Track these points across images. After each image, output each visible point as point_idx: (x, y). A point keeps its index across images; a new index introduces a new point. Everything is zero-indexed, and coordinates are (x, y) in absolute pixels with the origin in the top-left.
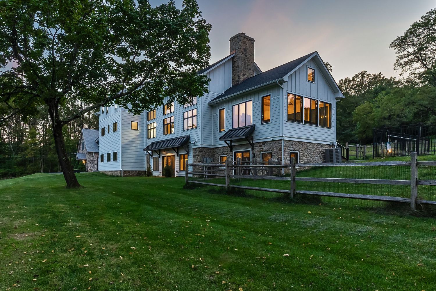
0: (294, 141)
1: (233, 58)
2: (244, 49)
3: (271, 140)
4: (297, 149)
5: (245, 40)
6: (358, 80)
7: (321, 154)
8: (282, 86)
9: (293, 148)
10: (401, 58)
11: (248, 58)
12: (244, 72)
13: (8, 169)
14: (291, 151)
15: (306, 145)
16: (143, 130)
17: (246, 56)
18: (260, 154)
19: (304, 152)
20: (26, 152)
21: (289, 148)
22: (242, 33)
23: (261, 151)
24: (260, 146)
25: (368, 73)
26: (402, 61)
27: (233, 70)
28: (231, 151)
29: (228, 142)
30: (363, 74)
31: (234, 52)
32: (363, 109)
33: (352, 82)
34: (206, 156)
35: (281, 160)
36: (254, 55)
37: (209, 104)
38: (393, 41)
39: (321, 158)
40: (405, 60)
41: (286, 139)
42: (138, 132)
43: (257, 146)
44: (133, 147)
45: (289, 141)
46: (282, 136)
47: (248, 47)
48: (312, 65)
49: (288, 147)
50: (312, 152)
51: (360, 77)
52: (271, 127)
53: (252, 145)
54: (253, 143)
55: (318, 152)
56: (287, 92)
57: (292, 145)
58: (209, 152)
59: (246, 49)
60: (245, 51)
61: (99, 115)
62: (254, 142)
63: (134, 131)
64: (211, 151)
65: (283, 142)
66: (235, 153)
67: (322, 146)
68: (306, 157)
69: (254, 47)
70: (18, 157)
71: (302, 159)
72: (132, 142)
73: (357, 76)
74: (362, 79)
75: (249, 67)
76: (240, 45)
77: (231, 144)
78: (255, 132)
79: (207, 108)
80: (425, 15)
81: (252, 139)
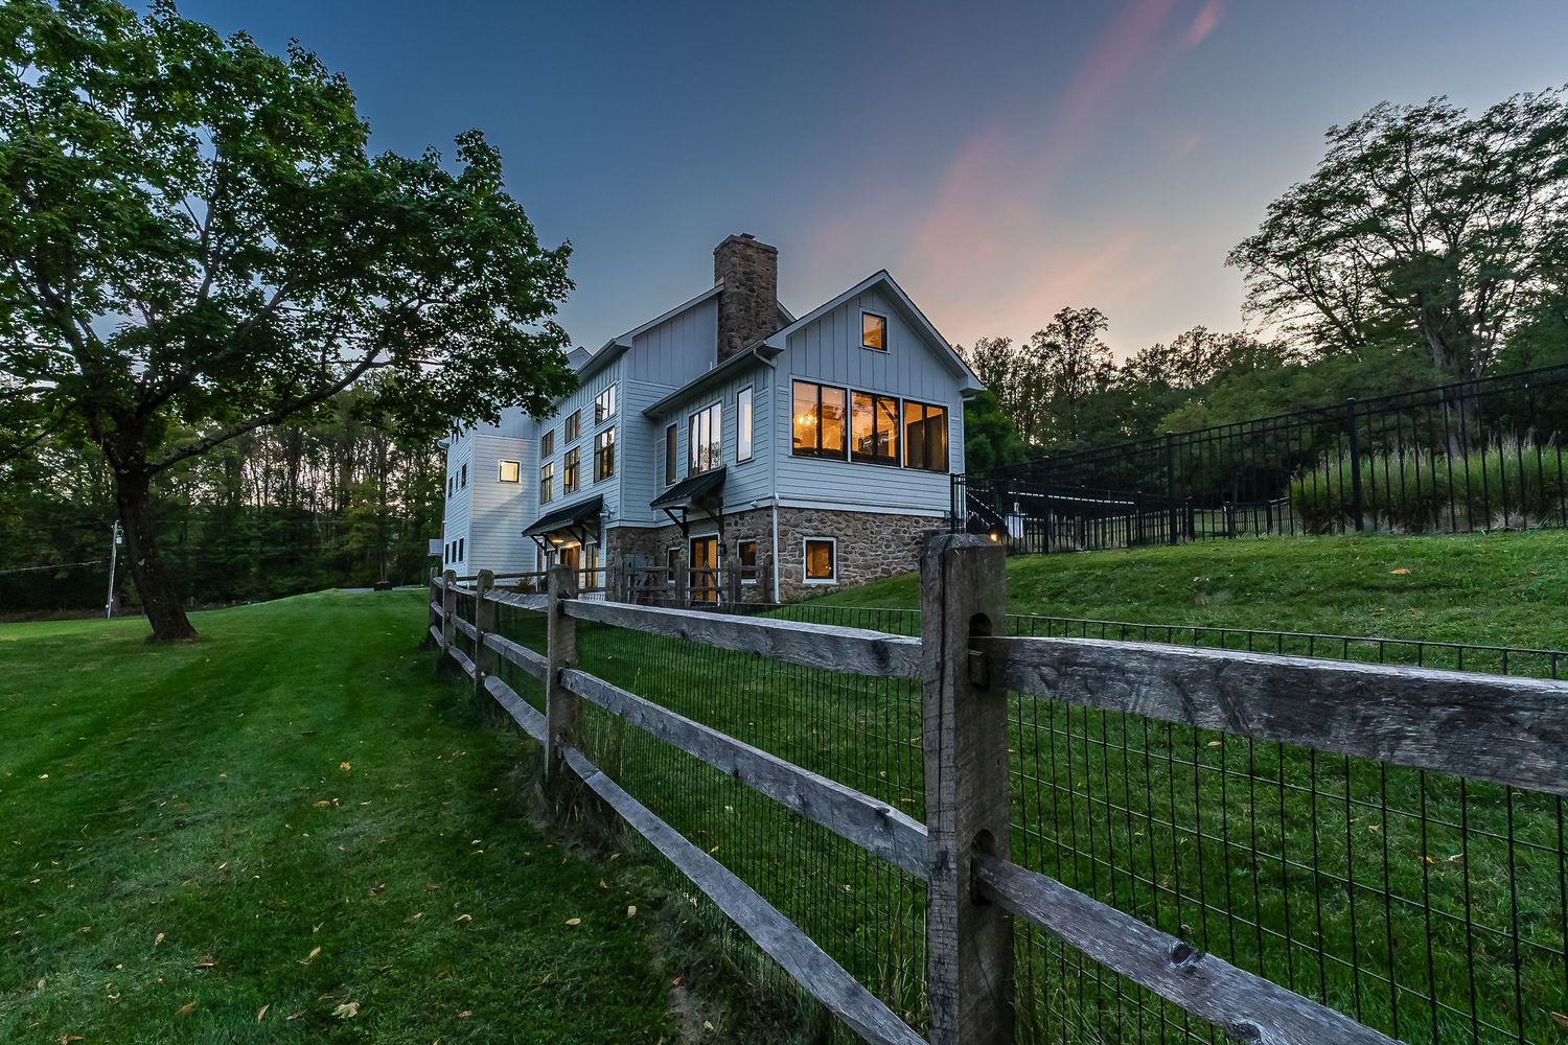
0: (817, 511)
1: (720, 295)
2: (745, 273)
3: (749, 507)
4: (827, 530)
5: (749, 252)
6: (1186, 349)
7: (916, 544)
8: (773, 363)
9: (816, 528)
10: (1260, 289)
11: (758, 296)
12: (745, 332)
13: (304, 578)
14: (805, 539)
15: (860, 519)
16: (531, 482)
17: (753, 291)
18: (735, 547)
19: (853, 540)
20: (346, 537)
21: (799, 530)
22: (744, 235)
23: (737, 538)
24: (736, 524)
25: (1209, 332)
26: (1264, 298)
27: (721, 327)
28: (685, 536)
29: (678, 513)
30: (1198, 336)
31: (722, 281)
32: (1179, 420)
33: (1171, 356)
34: (634, 551)
35: (772, 563)
36: (775, 287)
37: (645, 414)
38: (1233, 250)
39: (913, 556)
40: (1273, 294)
41: (783, 503)
42: (519, 489)
43: (729, 525)
44: (505, 524)
45: (801, 510)
46: (774, 498)
47: (757, 267)
48: (878, 307)
49: (797, 526)
50: (882, 539)
51: (1191, 342)
52: (754, 470)
53: (721, 522)
54: (722, 517)
55: (902, 538)
56: (791, 377)
57: (810, 521)
58: (644, 540)
59: (752, 272)
60: (751, 280)
61: (448, 445)
62: (726, 512)
63: (507, 485)
64: (652, 536)
65: (775, 513)
66: (694, 541)
67: (917, 522)
68: (862, 554)
69: (775, 268)
70: (328, 547)
71: (846, 560)
72: (501, 513)
73: (1181, 340)
74: (1196, 349)
75: (763, 317)
76: (735, 265)
77: (684, 518)
78: (726, 486)
79: (638, 425)
80: (1309, 181)
81: (720, 505)
